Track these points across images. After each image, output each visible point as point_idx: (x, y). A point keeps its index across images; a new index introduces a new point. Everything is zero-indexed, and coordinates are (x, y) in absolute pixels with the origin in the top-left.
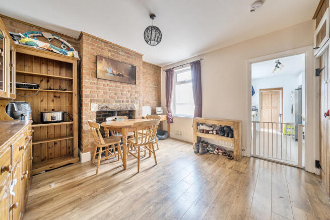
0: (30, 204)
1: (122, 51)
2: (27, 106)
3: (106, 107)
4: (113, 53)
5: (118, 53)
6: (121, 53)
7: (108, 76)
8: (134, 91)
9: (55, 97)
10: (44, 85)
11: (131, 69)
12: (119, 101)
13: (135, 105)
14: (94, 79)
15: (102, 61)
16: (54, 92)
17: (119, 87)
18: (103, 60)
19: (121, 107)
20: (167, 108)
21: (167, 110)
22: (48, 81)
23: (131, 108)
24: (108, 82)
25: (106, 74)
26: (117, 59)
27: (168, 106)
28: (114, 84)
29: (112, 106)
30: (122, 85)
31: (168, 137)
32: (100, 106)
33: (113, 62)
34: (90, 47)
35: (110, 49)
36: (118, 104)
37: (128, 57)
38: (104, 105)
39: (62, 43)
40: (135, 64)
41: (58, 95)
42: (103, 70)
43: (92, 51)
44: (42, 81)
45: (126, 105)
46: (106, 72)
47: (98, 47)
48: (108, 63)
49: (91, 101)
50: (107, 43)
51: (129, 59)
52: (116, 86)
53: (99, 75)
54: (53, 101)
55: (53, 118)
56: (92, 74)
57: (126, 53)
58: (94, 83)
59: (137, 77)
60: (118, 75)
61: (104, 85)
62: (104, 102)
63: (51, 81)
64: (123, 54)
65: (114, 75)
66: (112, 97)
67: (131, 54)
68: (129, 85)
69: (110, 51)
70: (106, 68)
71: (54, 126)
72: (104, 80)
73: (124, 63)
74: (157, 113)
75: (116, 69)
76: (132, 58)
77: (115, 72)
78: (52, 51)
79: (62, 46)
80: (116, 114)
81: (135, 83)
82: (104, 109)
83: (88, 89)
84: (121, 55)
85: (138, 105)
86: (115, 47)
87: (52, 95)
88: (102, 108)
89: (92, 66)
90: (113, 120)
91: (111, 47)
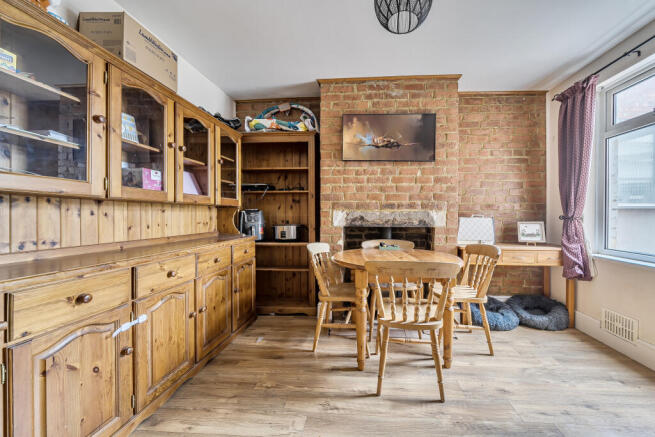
0: (225, 355)
1: (398, 86)
2: (259, 216)
3: (362, 218)
4: (375, 100)
5: (388, 96)
6: (394, 94)
7: (365, 152)
8: (432, 177)
9: (294, 201)
10: (281, 184)
11: (419, 124)
12: (391, 206)
13: (434, 214)
14: (338, 163)
15: (352, 123)
16: (293, 194)
17: (391, 172)
18: (355, 120)
19: (395, 219)
20: (566, 227)
21: (564, 233)
22: (286, 178)
23: (420, 222)
24: (365, 166)
25: (361, 149)
26: (385, 110)
27: (567, 219)
28: (377, 168)
29: (374, 217)
30: (398, 168)
31: (569, 326)
32: (350, 217)
33: (375, 120)
34: (332, 103)
35: (369, 92)
36: (387, 212)
37: (414, 96)
38: (358, 213)
39: (303, 111)
40: (432, 109)
41: (297, 198)
42: (355, 141)
43: (336, 109)
44: (279, 178)
45: (409, 214)
46: (361, 143)
47: (346, 97)
48: (364, 125)
49: (334, 206)
50: (363, 82)
51: (415, 101)
52: (383, 172)
53: (347, 153)
54: (292, 207)
55: (283, 234)
56: (334, 155)
57: (408, 87)
58: (339, 171)
59: (439, 139)
60: (386, 146)
61: (357, 173)
62: (358, 207)
63: (290, 177)
64: (401, 92)
65: (378, 147)
66: (375, 197)
67: (421, 87)
68: (415, 167)
69: (369, 97)
70: (360, 137)
71: (293, 247)
72: (356, 163)
73: (405, 113)
74: (522, 239)
75: (382, 132)
76: (426, 97)
77: (379, 140)
78: (281, 130)
79: (301, 118)
80: (390, 235)
81: (433, 158)
82: (358, 223)
83: (328, 185)
84: (396, 97)
85: (443, 213)
86: (381, 83)
87: (290, 198)
88: (354, 220)
89: (335, 140)
90: (377, 248)
91: (371, 87)
